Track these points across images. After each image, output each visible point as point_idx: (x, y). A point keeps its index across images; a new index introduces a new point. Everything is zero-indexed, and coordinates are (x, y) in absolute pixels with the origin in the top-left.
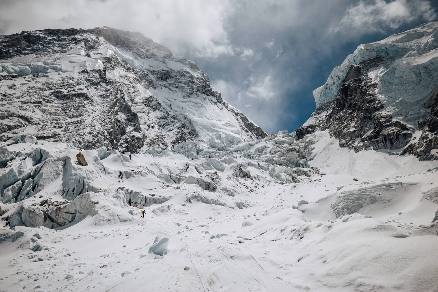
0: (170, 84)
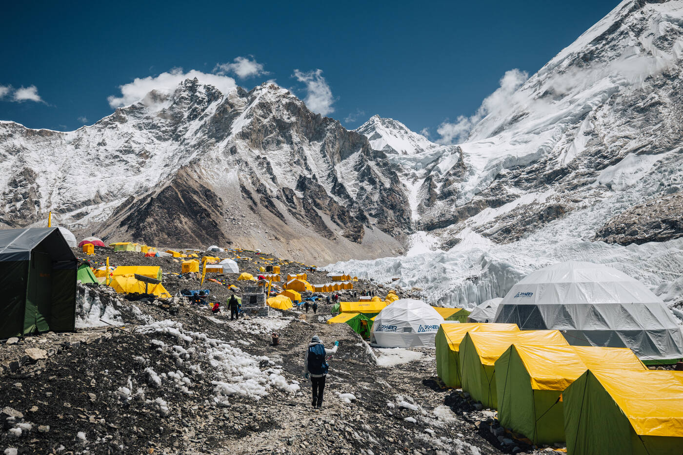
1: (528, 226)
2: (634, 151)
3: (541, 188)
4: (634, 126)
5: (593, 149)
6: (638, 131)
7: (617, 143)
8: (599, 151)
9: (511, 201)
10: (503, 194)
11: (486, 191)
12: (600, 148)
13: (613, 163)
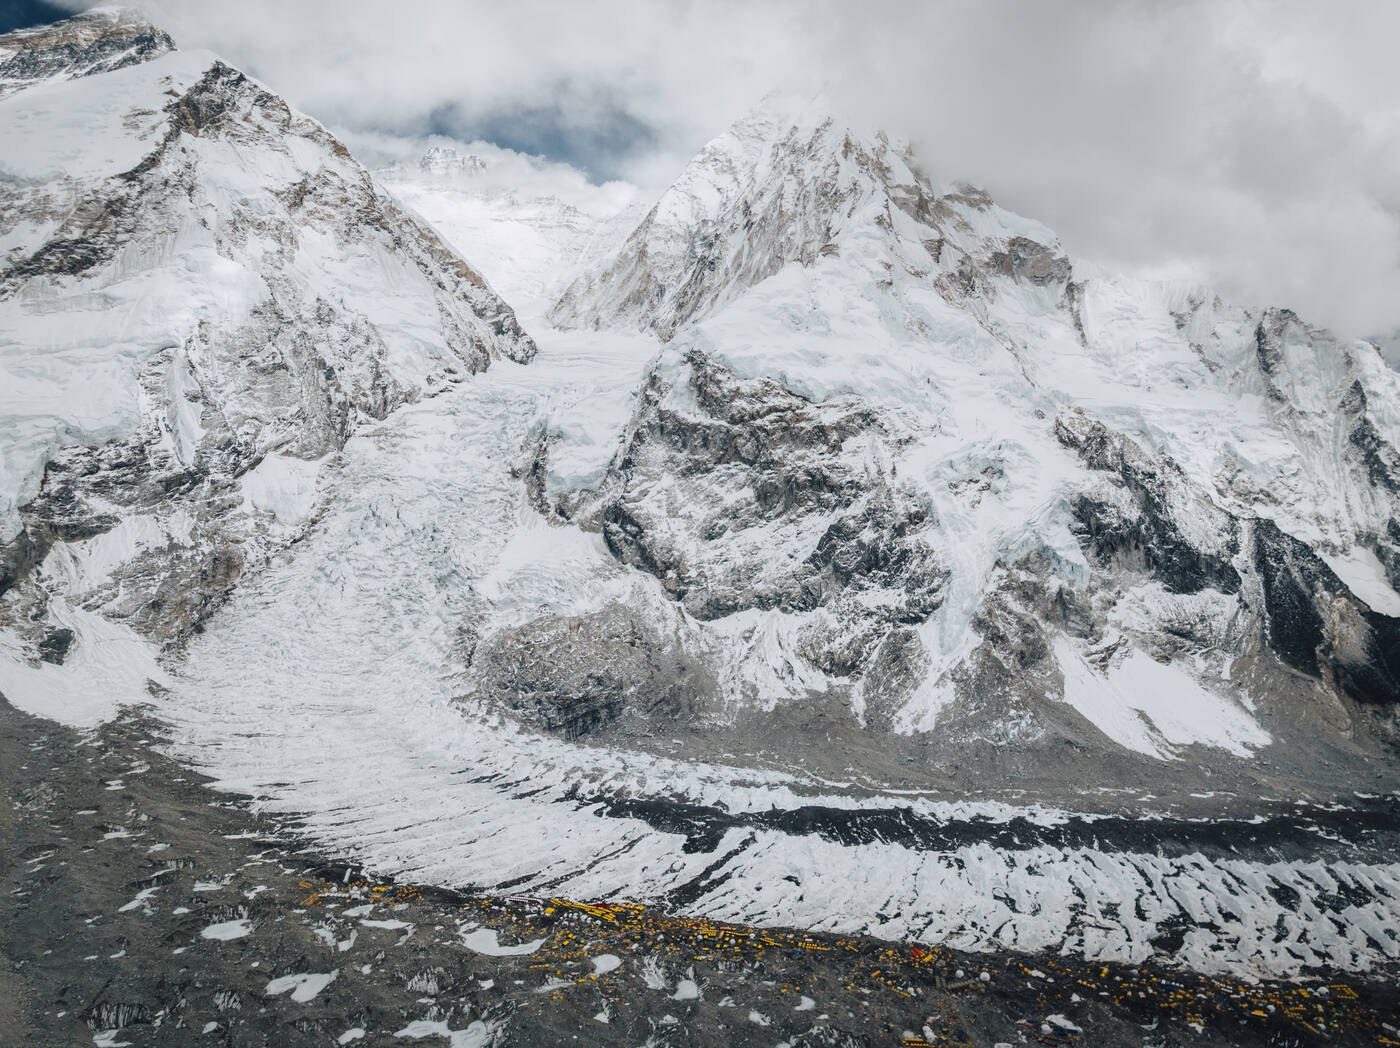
0: (310, 213)
1: (187, 594)
2: (277, 447)
3: (158, 506)
4: (259, 399)
5: (220, 436)
6: (270, 410)
7: (245, 428)
8: (229, 443)
9: (108, 529)
10: (82, 513)
11: (40, 501)
12: (229, 434)
13: (252, 466)
